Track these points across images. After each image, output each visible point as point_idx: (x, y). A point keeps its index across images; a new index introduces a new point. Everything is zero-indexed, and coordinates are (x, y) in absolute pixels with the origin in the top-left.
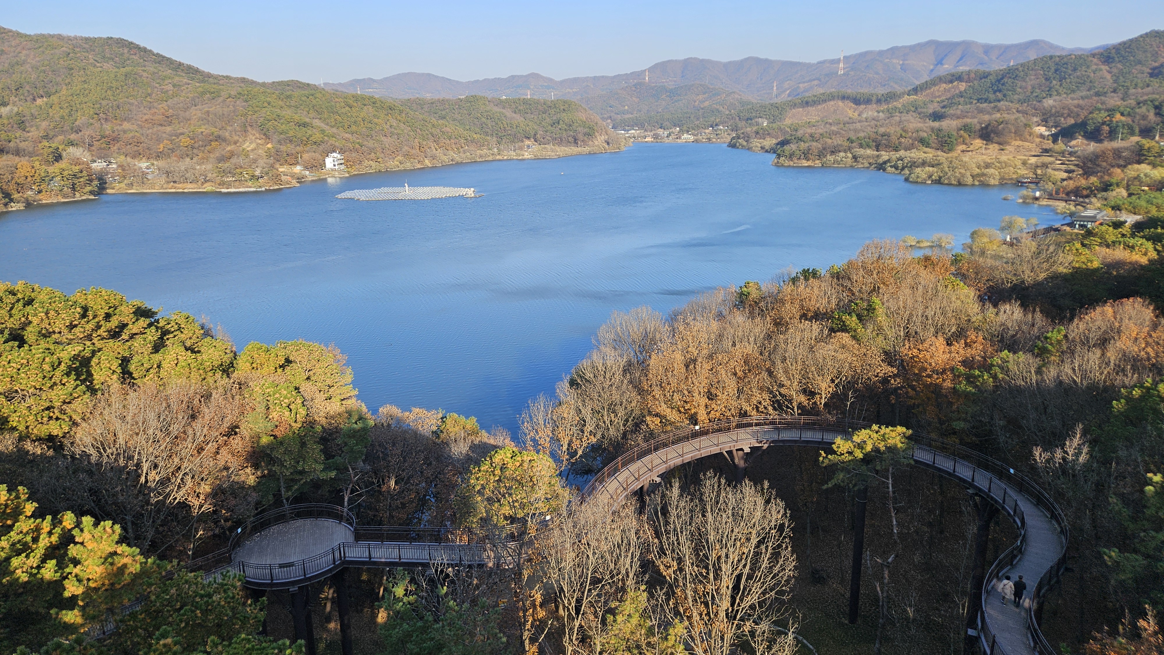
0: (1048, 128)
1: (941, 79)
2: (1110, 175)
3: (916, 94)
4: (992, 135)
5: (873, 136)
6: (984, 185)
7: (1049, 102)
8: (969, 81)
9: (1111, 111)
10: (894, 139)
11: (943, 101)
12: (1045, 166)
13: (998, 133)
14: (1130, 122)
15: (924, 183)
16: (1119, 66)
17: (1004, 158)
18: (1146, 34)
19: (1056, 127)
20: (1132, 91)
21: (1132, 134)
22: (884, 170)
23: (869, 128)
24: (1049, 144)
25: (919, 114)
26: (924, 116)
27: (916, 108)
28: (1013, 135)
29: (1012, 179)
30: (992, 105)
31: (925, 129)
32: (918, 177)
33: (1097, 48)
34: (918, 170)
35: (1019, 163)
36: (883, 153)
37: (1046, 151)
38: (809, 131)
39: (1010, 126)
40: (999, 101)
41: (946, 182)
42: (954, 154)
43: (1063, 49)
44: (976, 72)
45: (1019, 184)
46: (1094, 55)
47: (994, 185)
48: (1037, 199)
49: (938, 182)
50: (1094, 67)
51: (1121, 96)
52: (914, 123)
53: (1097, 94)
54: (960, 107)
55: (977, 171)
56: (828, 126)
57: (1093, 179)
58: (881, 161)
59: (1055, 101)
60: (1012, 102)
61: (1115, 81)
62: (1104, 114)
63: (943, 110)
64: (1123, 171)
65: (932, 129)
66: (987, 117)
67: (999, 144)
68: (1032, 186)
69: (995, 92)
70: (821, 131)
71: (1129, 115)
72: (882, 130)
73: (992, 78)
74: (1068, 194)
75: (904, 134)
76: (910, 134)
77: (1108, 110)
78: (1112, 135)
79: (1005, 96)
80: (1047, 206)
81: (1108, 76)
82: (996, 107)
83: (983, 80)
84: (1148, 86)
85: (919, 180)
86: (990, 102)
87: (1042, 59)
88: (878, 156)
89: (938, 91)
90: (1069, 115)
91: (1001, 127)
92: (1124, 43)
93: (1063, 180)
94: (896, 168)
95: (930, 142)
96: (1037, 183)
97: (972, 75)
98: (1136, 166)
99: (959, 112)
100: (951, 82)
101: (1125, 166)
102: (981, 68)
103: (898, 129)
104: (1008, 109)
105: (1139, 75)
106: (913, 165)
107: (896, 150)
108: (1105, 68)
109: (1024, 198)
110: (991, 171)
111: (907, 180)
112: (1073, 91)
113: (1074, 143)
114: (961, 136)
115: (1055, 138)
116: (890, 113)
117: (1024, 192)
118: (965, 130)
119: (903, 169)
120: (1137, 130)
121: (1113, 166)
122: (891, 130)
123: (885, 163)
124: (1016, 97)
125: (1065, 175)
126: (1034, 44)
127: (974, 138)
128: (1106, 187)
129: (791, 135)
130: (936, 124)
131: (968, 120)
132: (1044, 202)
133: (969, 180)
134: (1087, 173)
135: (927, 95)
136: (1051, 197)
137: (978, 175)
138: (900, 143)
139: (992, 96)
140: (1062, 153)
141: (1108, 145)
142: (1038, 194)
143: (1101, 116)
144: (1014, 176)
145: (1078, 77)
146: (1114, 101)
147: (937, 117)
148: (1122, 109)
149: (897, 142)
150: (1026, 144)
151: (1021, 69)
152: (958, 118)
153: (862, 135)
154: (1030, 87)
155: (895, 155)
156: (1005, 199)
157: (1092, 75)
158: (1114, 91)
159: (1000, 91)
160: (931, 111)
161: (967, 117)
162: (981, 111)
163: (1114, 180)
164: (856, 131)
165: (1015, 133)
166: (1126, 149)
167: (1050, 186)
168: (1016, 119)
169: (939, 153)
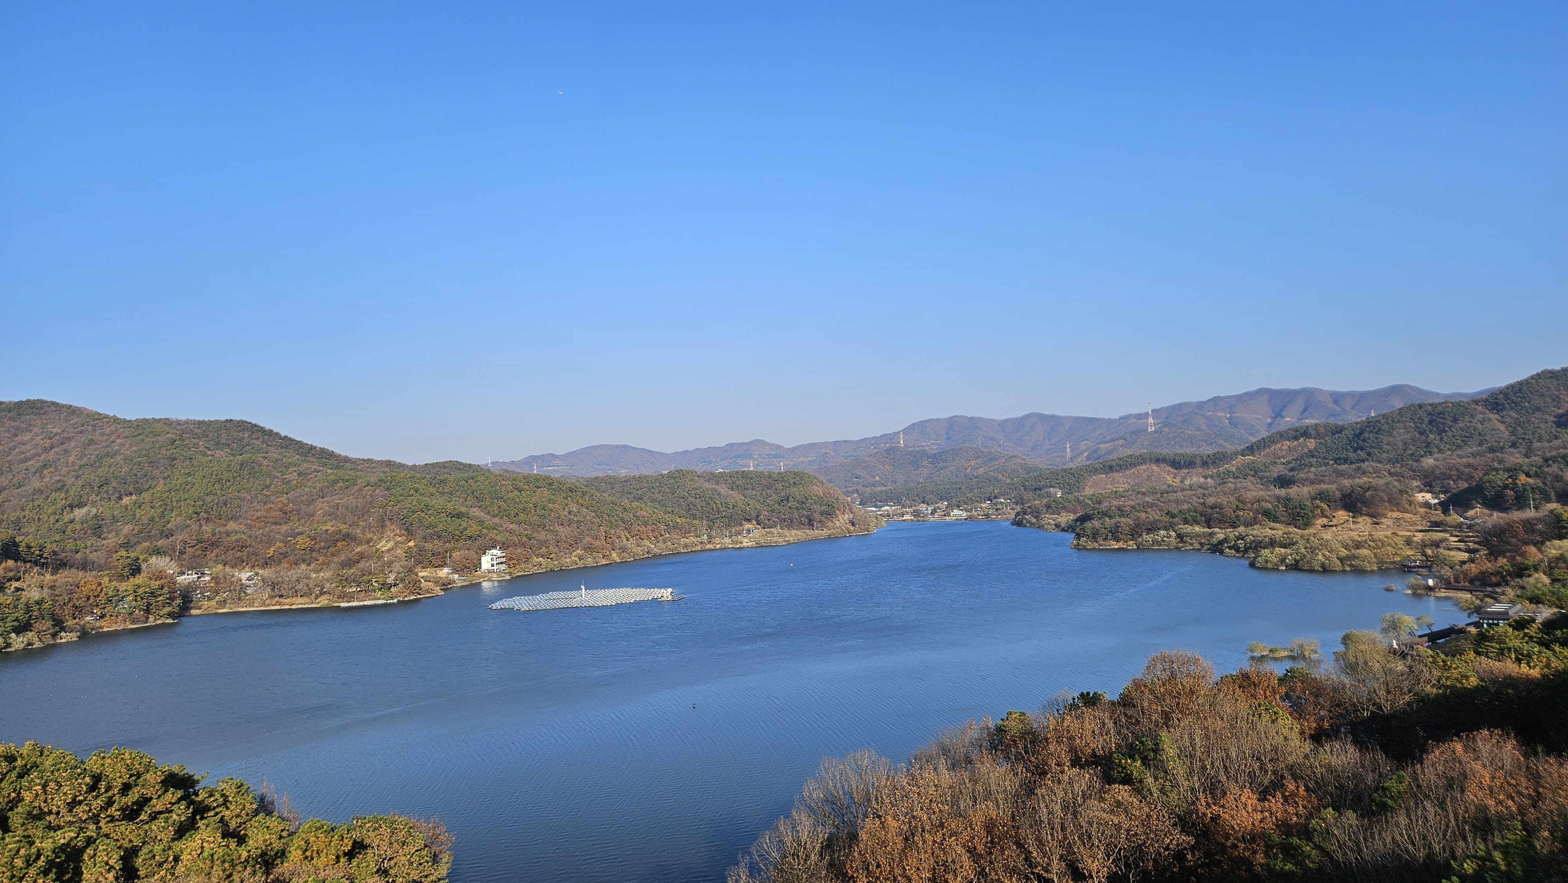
0: (1436, 495)
1: (1281, 436)
2: (1523, 555)
3: (1252, 454)
4: (1359, 505)
5: (1201, 508)
6: (1359, 571)
7: (1429, 462)
8: (1318, 436)
9: (1513, 471)
10: (1228, 511)
11: (1289, 463)
12: (1436, 544)
13: (1366, 503)
14: (1541, 485)
15: (1275, 569)
16: (1512, 414)
17: (1379, 534)
18: (1538, 375)
19: (1444, 492)
20: (1536, 445)
21: (1548, 500)
22: (1221, 552)
23: (1195, 499)
24: (1438, 515)
25: (1261, 479)
26: (1268, 481)
27: (1254, 471)
28: (1387, 504)
29: (1394, 563)
30: (1354, 466)
31: (1267, 498)
32: (1266, 562)
33: (1483, 392)
34: (1265, 552)
35: (1400, 542)
36: (1217, 530)
37: (1436, 524)
38: (1115, 503)
39: (1381, 494)
40: (1363, 461)
41: (1306, 567)
42: (1312, 530)
43: (1437, 395)
44: (1326, 426)
45: (1405, 569)
46: (1476, 402)
47: (1372, 571)
48: (1430, 589)
49: (1295, 567)
50: (1480, 417)
51: (1524, 451)
52: (1253, 491)
53: (1492, 450)
54: (1313, 469)
55: (1344, 552)
56: (1140, 496)
57: (1502, 561)
58: (1214, 541)
59: (1437, 459)
60: (1380, 462)
61: (1513, 433)
62: (1503, 475)
63: (1291, 474)
64: (1539, 550)
65: (1278, 498)
66: (1346, 483)
67: (1371, 516)
68: (1424, 571)
69: (1355, 450)
70: (1132, 503)
71: (1537, 475)
72: (1211, 500)
73: (1348, 433)
74: (1471, 581)
75: (1240, 505)
76: (1249, 505)
77: (1508, 470)
78: (1521, 502)
79: (1369, 454)
80: (1447, 598)
81: (1502, 427)
82: (1359, 468)
83: (1337, 436)
84: (1556, 438)
85: (1269, 565)
86: (1352, 463)
87: (1409, 408)
88: (1211, 534)
89: (1281, 449)
90: (1459, 478)
91: (1368, 494)
92: (1512, 386)
93: (1463, 563)
94: (1237, 550)
95: (1278, 515)
96: (1429, 568)
97: (1321, 430)
98: (1557, 542)
99: (1312, 476)
100: (1296, 438)
101: (1543, 543)
102: (1332, 421)
103: (1232, 499)
104: (1377, 471)
105: (1542, 425)
106: (1257, 546)
107: (1234, 526)
108: (1494, 417)
109: (1412, 587)
110: (1365, 552)
111: (1252, 565)
112: (1459, 447)
113: (1471, 513)
114: (1318, 507)
115: (1444, 507)
116: (1222, 479)
117: (1412, 579)
118: (1321, 499)
119: (1246, 551)
120: (1553, 495)
121: (1527, 543)
122: (1223, 500)
123: (1221, 543)
124: (1384, 455)
125: (1465, 556)
126: (1398, 390)
127: (1336, 510)
128: (1521, 571)
129: (1094, 509)
130: (1283, 492)
131: (1324, 486)
132: (1442, 593)
133: (1337, 565)
134: (1494, 553)
135: (1268, 455)
136: (1449, 586)
137: (1348, 558)
138: (1237, 517)
139: (1352, 455)
140: (1459, 526)
141: (1517, 515)
142: (1431, 582)
143: (1501, 478)
144: (1398, 559)
145: (1461, 429)
146: (1515, 458)
147: (1284, 482)
148: (1526, 468)
149: (1233, 516)
150: (1408, 516)
151: (1383, 421)
152: (1312, 483)
153: (1185, 507)
154: (1401, 444)
155: (1232, 533)
156: (1388, 590)
157: (1480, 426)
158: (1514, 445)
159: (1362, 449)
160: (1276, 475)
161: (1324, 482)
162: (1341, 474)
163: (1530, 562)
164: (1177, 502)
165: (1390, 501)
166: (1539, 520)
167: (1446, 572)
168: (1387, 484)
169: (1292, 529)
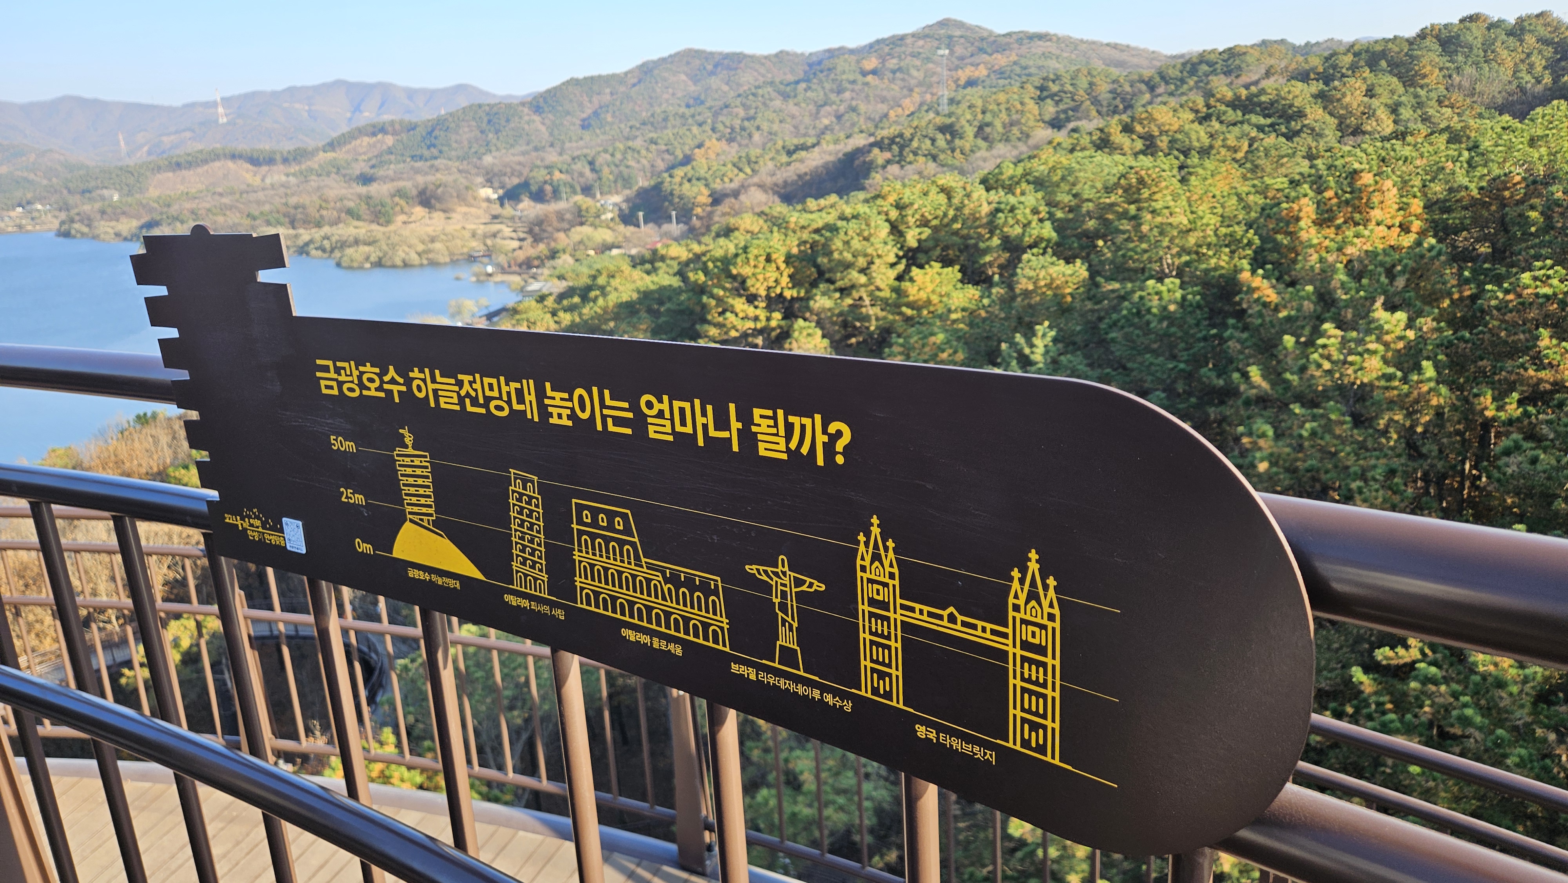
0: (495, 190)
1: (360, 132)
2: (555, 240)
3: (333, 150)
4: (433, 201)
5: (283, 209)
6: (433, 264)
7: (488, 159)
8: (395, 133)
9: (550, 168)
10: (312, 212)
11: (370, 160)
12: (494, 235)
13: (439, 199)
14: (570, 180)
15: (361, 268)
16: (550, 116)
17: (450, 229)
18: (568, 82)
19: (502, 187)
20: (567, 145)
21: (575, 192)
22: (308, 254)
23: (277, 198)
24: (496, 209)
25: (344, 176)
26: (350, 179)
27: (338, 168)
28: (456, 200)
29: (462, 254)
30: (428, 163)
31: (350, 196)
32: (352, 261)
33: (529, 95)
34: (350, 251)
35: (467, 234)
36: (301, 231)
37: (495, 217)
38: (188, 205)
39: (450, 190)
40: (436, 158)
41: (389, 263)
42: (391, 228)
43: (494, 96)
44: (401, 122)
45: (471, 259)
46: (523, 104)
47: (445, 264)
48: (490, 275)
49: (379, 264)
50: (526, 118)
51: (558, 149)
52: (335, 188)
53: (536, 149)
54: (392, 166)
55: (421, 247)
56: (217, 197)
57: (542, 247)
58: (300, 242)
59: (495, 157)
60: (450, 159)
61: (551, 134)
62: (544, 172)
63: (372, 171)
64: (567, 236)
65: (360, 196)
66: (421, 180)
67: (444, 211)
68: (486, 260)
69: (429, 147)
70: (208, 206)
71: (567, 172)
72: (293, 201)
73: (421, 131)
74: (520, 266)
75: (324, 205)
76: (332, 204)
77: (547, 167)
78: (556, 194)
79: (441, 152)
80: (502, 282)
81: (543, 129)
82: (432, 166)
83: (412, 132)
84: (581, 139)
85: (355, 265)
86: (426, 160)
87: (471, 106)
88: (296, 236)
89: (360, 145)
90: (512, 174)
91: (440, 191)
92: (549, 91)
93: (514, 250)
94: (324, 250)
95: (361, 213)
96: (489, 256)
97: (397, 127)
98: (579, 229)
99: (391, 173)
100: (374, 134)
101: (569, 230)
102: (407, 118)
103: (315, 198)
104: (448, 168)
105: (572, 128)
106: (343, 245)
107: (319, 225)
108: (537, 118)
109: (476, 275)
110: (438, 246)
111: (339, 265)
112: (512, 146)
113: (521, 206)
114: (397, 204)
115: (501, 200)
116: (305, 176)
117: (476, 268)
118: (400, 197)
119: (332, 250)
120: (578, 189)
121: (558, 230)
122: (305, 199)
123: (307, 244)
124: (453, 153)
125: (515, 244)
126: (461, 88)
127: (413, 206)
128: (553, 255)
129: (161, 213)
130: (362, 190)
131: (401, 184)
132: (499, 278)
133: (414, 258)
134: (537, 240)
135: (348, 152)
136: (504, 271)
137: (426, 252)
138: (322, 216)
139: (426, 153)
140: (512, 218)
141: (554, 207)
142: (490, 269)
143: (541, 175)
144: (465, 250)
145: (513, 129)
146: (552, 157)
147: (366, 180)
148: (559, 166)
149: (317, 215)
150: (473, 210)
151: (450, 119)
152: (393, 180)
153: (267, 208)
154: (466, 143)
155: (317, 234)
157: (526, 127)
158: (552, 145)
159: (434, 146)
160: (358, 172)
161: (403, 179)
162: (417, 171)
163: (560, 246)
164: (259, 203)
165: (458, 197)
166: (568, 210)
167: (502, 259)
168: (455, 181)
169: (374, 227)
